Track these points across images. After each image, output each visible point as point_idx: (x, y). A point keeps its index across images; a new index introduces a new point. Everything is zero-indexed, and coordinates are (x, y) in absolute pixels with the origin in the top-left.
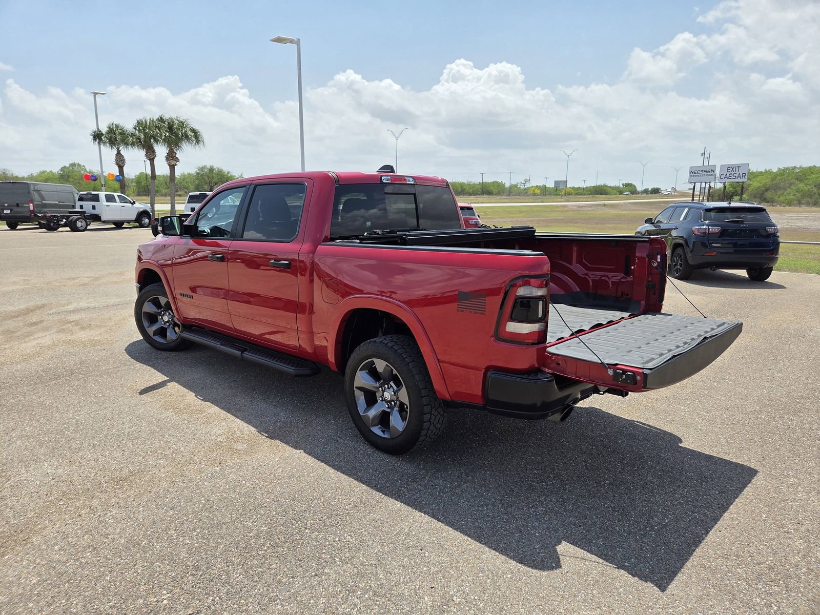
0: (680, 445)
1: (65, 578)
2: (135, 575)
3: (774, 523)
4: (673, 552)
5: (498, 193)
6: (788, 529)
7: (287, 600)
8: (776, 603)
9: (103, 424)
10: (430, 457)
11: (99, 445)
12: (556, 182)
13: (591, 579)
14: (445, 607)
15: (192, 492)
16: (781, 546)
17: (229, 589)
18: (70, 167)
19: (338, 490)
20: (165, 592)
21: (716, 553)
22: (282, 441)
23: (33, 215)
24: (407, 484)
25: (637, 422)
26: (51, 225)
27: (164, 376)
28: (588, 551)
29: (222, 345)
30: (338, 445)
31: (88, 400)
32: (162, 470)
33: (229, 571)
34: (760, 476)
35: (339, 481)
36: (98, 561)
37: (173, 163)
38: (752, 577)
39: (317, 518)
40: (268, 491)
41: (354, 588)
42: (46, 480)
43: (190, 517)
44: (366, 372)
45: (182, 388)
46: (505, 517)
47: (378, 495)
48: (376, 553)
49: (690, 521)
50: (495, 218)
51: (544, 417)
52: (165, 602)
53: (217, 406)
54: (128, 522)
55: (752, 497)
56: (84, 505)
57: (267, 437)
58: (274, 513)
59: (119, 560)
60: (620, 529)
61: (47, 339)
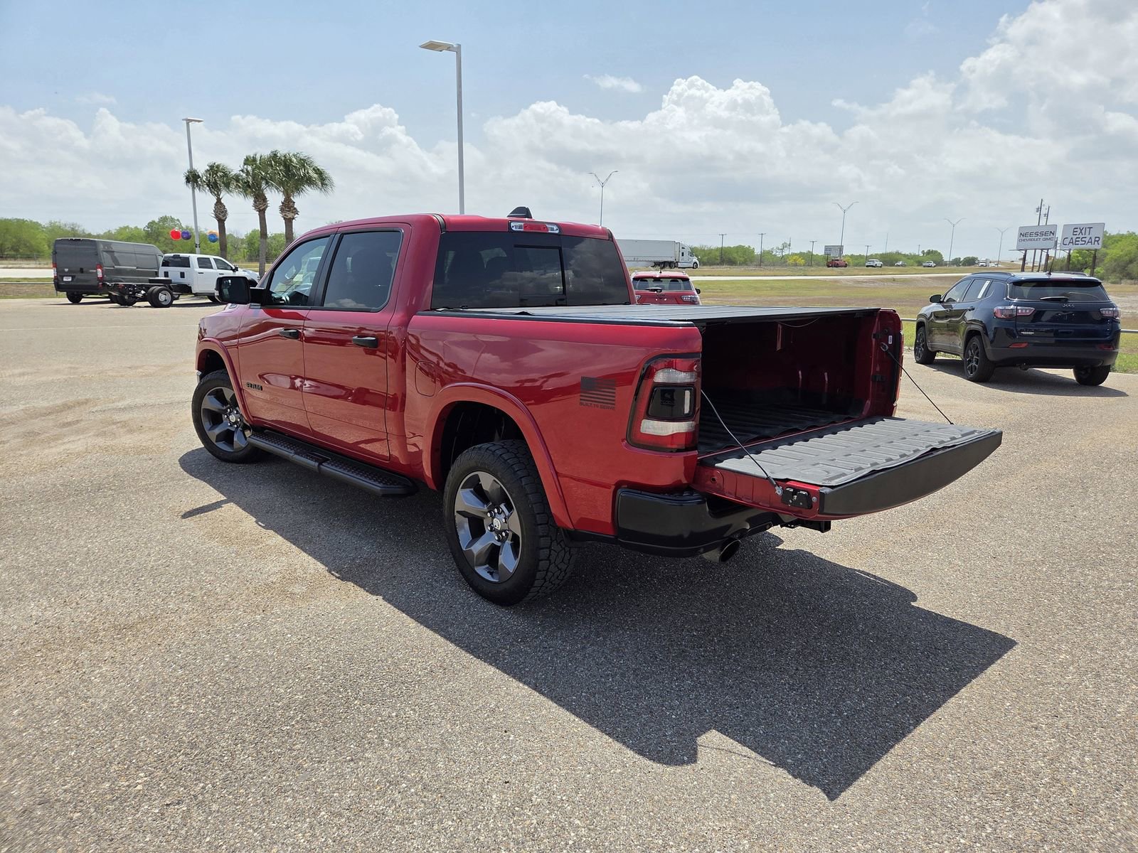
0: (913, 604)
1: (16, 751)
2: (109, 750)
3: (1019, 714)
4: (860, 747)
5: (743, 263)
6: (1039, 723)
7: (302, 791)
8: (992, 824)
9: (121, 555)
10: (553, 610)
11: (109, 582)
12: (827, 248)
13: (734, 779)
14: (517, 809)
15: (215, 647)
16: (1022, 745)
17: (228, 774)
18: (159, 222)
19: (414, 650)
20: (142, 775)
21: (923, 752)
22: (356, 583)
23: (100, 283)
24: (512, 645)
25: (859, 571)
26: (125, 298)
27: (220, 495)
28: (739, 742)
29: (296, 453)
30: (432, 590)
31: (110, 524)
32: (184, 617)
33: (235, 751)
34: (1017, 649)
35: (420, 638)
36: (66, 731)
37: (290, 215)
38: (966, 786)
39: (374, 686)
40: (319, 648)
41: (399, 779)
42: (25, 625)
43: (204, 678)
44: (471, 491)
45: (241, 510)
46: (635, 692)
47: (466, 657)
48: (442, 735)
49: (896, 707)
50: (734, 297)
51: (694, 553)
52: (139, 787)
53: (281, 535)
54: (119, 683)
55: (997, 678)
56: (68, 658)
57: (337, 577)
58: (319, 677)
59: (93, 730)
60: (792, 714)
61: (77, 444)
